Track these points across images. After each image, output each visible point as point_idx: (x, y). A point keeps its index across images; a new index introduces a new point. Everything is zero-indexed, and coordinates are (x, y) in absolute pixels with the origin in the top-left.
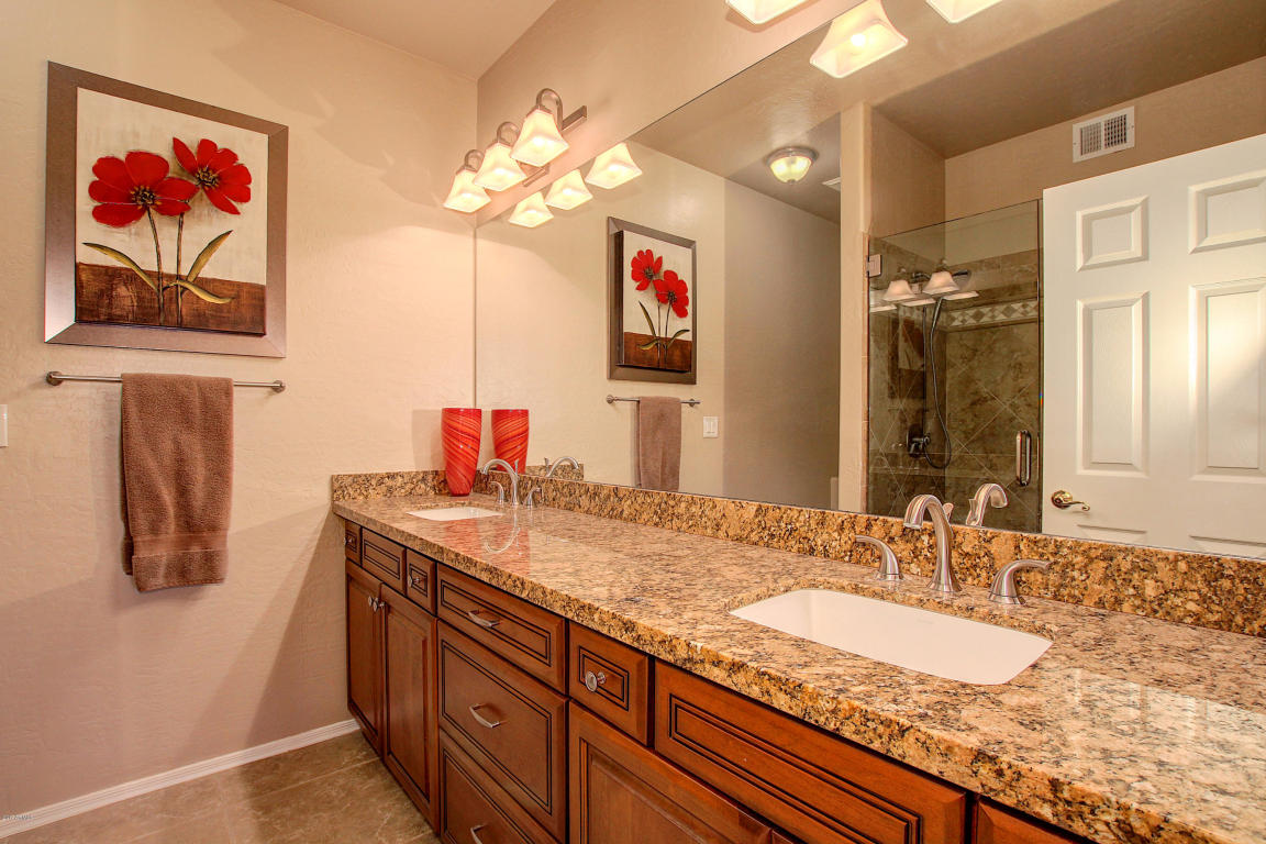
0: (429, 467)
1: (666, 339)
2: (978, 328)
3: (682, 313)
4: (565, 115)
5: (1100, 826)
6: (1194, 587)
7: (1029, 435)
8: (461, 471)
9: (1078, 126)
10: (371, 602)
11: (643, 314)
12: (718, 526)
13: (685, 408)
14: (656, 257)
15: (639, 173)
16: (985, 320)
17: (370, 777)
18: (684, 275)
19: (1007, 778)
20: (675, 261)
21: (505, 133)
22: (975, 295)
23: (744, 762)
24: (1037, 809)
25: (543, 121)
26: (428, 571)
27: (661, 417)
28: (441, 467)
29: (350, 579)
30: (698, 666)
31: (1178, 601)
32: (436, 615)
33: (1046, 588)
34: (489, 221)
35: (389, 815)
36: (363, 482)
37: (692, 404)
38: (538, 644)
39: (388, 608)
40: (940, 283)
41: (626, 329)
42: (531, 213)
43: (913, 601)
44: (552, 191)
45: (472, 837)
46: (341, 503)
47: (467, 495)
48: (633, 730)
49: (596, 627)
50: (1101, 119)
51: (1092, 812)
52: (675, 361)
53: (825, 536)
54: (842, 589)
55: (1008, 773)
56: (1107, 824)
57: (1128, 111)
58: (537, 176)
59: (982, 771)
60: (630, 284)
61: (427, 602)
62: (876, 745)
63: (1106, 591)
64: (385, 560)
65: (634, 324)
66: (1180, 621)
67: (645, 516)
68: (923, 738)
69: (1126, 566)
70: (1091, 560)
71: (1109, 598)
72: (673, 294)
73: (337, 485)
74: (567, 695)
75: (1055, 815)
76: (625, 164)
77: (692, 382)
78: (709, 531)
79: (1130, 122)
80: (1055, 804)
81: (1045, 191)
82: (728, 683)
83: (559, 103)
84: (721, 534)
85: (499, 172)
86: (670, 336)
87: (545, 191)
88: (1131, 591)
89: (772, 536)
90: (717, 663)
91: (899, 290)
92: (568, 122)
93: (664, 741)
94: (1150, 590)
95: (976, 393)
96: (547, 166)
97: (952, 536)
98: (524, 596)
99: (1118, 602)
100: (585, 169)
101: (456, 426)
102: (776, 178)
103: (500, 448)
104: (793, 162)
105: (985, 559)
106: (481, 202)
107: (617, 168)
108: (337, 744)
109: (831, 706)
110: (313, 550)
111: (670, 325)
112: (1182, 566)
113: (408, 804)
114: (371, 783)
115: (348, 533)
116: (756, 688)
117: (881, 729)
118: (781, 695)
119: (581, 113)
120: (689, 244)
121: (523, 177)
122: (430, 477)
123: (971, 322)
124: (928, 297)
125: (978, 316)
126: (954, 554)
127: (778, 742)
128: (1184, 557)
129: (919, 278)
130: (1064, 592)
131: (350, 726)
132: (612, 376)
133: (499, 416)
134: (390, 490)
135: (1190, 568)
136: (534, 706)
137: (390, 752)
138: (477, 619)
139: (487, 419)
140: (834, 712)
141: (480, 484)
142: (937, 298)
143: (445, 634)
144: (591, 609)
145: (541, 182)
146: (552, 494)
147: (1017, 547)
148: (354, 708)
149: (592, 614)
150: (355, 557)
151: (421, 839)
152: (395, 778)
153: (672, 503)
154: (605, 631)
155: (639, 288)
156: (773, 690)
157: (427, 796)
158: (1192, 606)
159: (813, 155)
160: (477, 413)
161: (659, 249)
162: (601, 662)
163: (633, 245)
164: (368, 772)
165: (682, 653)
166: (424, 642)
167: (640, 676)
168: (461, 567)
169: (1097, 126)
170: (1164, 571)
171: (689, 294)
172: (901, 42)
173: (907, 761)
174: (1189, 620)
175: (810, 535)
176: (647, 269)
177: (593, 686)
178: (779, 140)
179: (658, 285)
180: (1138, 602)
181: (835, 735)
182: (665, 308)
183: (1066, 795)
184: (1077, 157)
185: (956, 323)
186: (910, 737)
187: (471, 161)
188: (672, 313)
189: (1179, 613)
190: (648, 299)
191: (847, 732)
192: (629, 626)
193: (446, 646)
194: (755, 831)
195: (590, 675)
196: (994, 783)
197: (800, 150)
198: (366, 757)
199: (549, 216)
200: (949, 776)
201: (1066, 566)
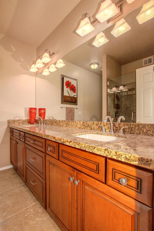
0: (27, 119)
1: (72, 97)
2: (127, 95)
3: (75, 92)
4: (51, 54)
5: (122, 158)
6: (151, 130)
7: (134, 113)
8: (33, 120)
9: (144, 60)
10: (14, 142)
11: (67, 92)
12: (76, 126)
13: (75, 109)
14: (70, 82)
15: (64, 65)
16: (129, 94)
17: (14, 175)
18: (75, 85)
19: (109, 153)
20: (73, 83)
21: (40, 57)
22: (127, 90)
23: (72, 159)
24: (114, 157)
25: (46, 55)
26: (24, 135)
27: (71, 111)
28: (29, 118)
29: (11, 139)
30: (65, 143)
31: (149, 132)
32: (25, 143)
33: (129, 132)
34: (38, 74)
35: (17, 181)
36: (14, 121)
37: (77, 109)
38: (41, 145)
39: (17, 143)
40: (121, 88)
41: (64, 95)
42: (46, 73)
43: (106, 135)
44: (49, 68)
45: (30, 183)
46: (10, 125)
47: (33, 124)
48: (56, 157)
49: (49, 139)
50: (148, 59)
51: (121, 156)
52: (73, 101)
53: (94, 126)
54: (95, 134)
55: (109, 152)
56: (123, 158)
57: (152, 57)
58: (46, 65)
59: (106, 152)
60: (65, 87)
61: (23, 140)
62: (91, 151)
63: (138, 132)
64: (16, 134)
65: (66, 94)
66: (149, 136)
67: (64, 125)
68: (97, 148)
69: (141, 127)
70: (136, 126)
71: (139, 133)
72: (73, 89)
73: (9, 122)
74: (46, 153)
75: (116, 158)
76: (62, 63)
77: (77, 105)
78: (75, 127)
79: (152, 59)
80: (116, 156)
81: (136, 70)
82: (69, 145)
83: (50, 52)
84: (77, 127)
85: (39, 64)
86: (73, 96)
87: (48, 68)
88: (142, 131)
89: (85, 127)
90: (67, 142)
91: (114, 89)
92: (51, 55)
93: (61, 159)
94: (145, 131)
95: (127, 107)
96: (48, 63)
97: (114, 124)
98: (38, 136)
99: (140, 133)
100: (55, 64)
101: (32, 111)
102: (91, 68)
103: (40, 115)
104: (94, 65)
105: (119, 128)
106: (36, 70)
107: (61, 64)
108: (9, 170)
109: (84, 146)
110: (4, 133)
111: (72, 94)
112: (150, 126)
113: (21, 179)
114: (14, 176)
115: (11, 130)
116: (73, 145)
117: (91, 148)
118: (77, 145)
119: (54, 53)
120: (76, 80)
121: (43, 65)
122: (27, 121)
123: (126, 94)
124: (119, 90)
125: (127, 93)
126: (114, 127)
127: (78, 155)
128: (150, 124)
129: (117, 87)
130: (132, 132)
131: (11, 166)
132: (62, 103)
133: (40, 109)
134: (19, 123)
135: (151, 126)
136: (41, 156)
137: (18, 170)
138: (31, 142)
139: (38, 110)
140: (85, 147)
141: (36, 122)
142: (121, 90)
143: (27, 146)
144: (49, 136)
145: (47, 66)
146: (49, 123)
147: (124, 125)
148: (12, 163)
149: (49, 137)
150: (12, 134)
151: (22, 185)
152: (19, 175)
153: (69, 122)
154: (51, 140)
155: (67, 87)
156: (76, 145)
157: (23, 177)
158: (151, 133)
159: (98, 64)
160: (36, 109)
161: (70, 80)
162: (51, 146)
163: (66, 80)
164: (14, 174)
165: (62, 141)
166: (23, 148)
167: (57, 147)
168: (28, 133)
169: (147, 60)
170: (147, 127)
171: (76, 89)
172: (108, 41)
173: (95, 153)
174: (151, 135)
175: (91, 126)
176: (68, 84)
177: (49, 150)
178: (92, 62)
179: (70, 87)
180: (143, 133)
181: (85, 151)
182: (72, 91)
183: (118, 154)
184: (144, 65)
185: (123, 95)
186: (96, 149)
187: (34, 63)
188: (73, 92)
189: (149, 134)
190: (68, 89)
191: (87, 150)
192: (54, 138)
193: (27, 148)
194: (74, 171)
195: (49, 148)
196: (108, 154)
197: (96, 63)
198: (13, 172)
199: (49, 73)
200: (102, 154)
201: (132, 128)
